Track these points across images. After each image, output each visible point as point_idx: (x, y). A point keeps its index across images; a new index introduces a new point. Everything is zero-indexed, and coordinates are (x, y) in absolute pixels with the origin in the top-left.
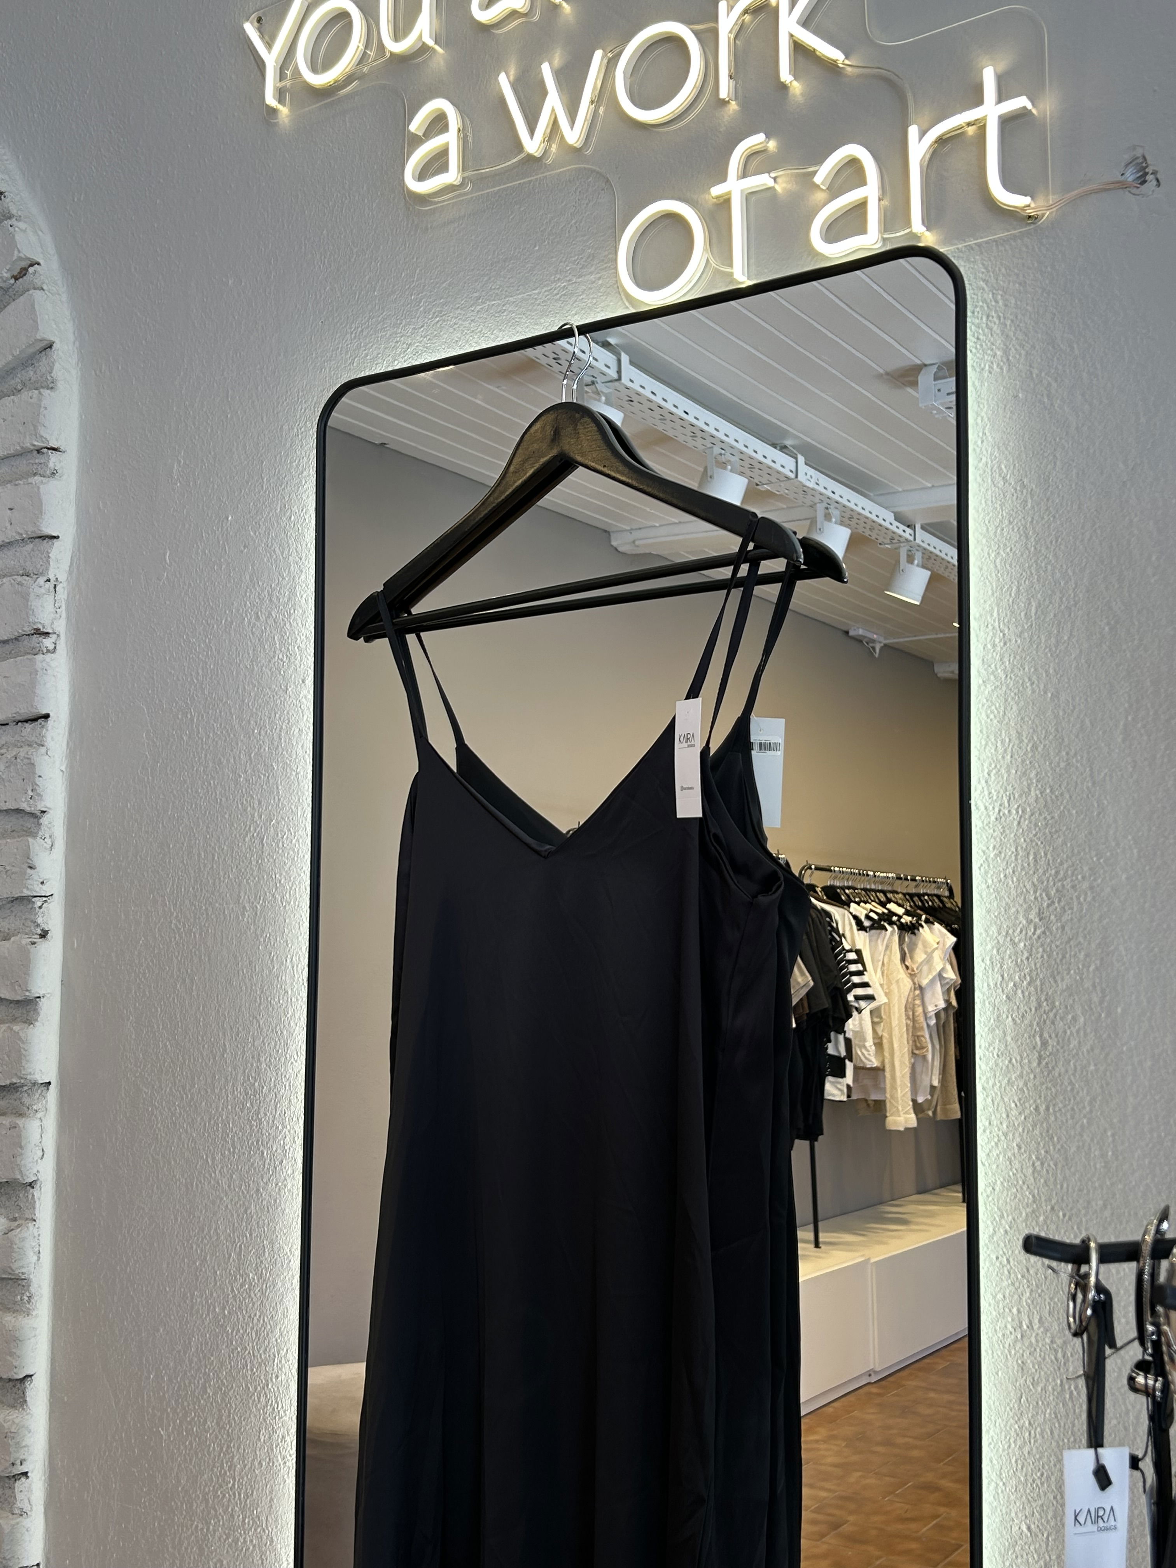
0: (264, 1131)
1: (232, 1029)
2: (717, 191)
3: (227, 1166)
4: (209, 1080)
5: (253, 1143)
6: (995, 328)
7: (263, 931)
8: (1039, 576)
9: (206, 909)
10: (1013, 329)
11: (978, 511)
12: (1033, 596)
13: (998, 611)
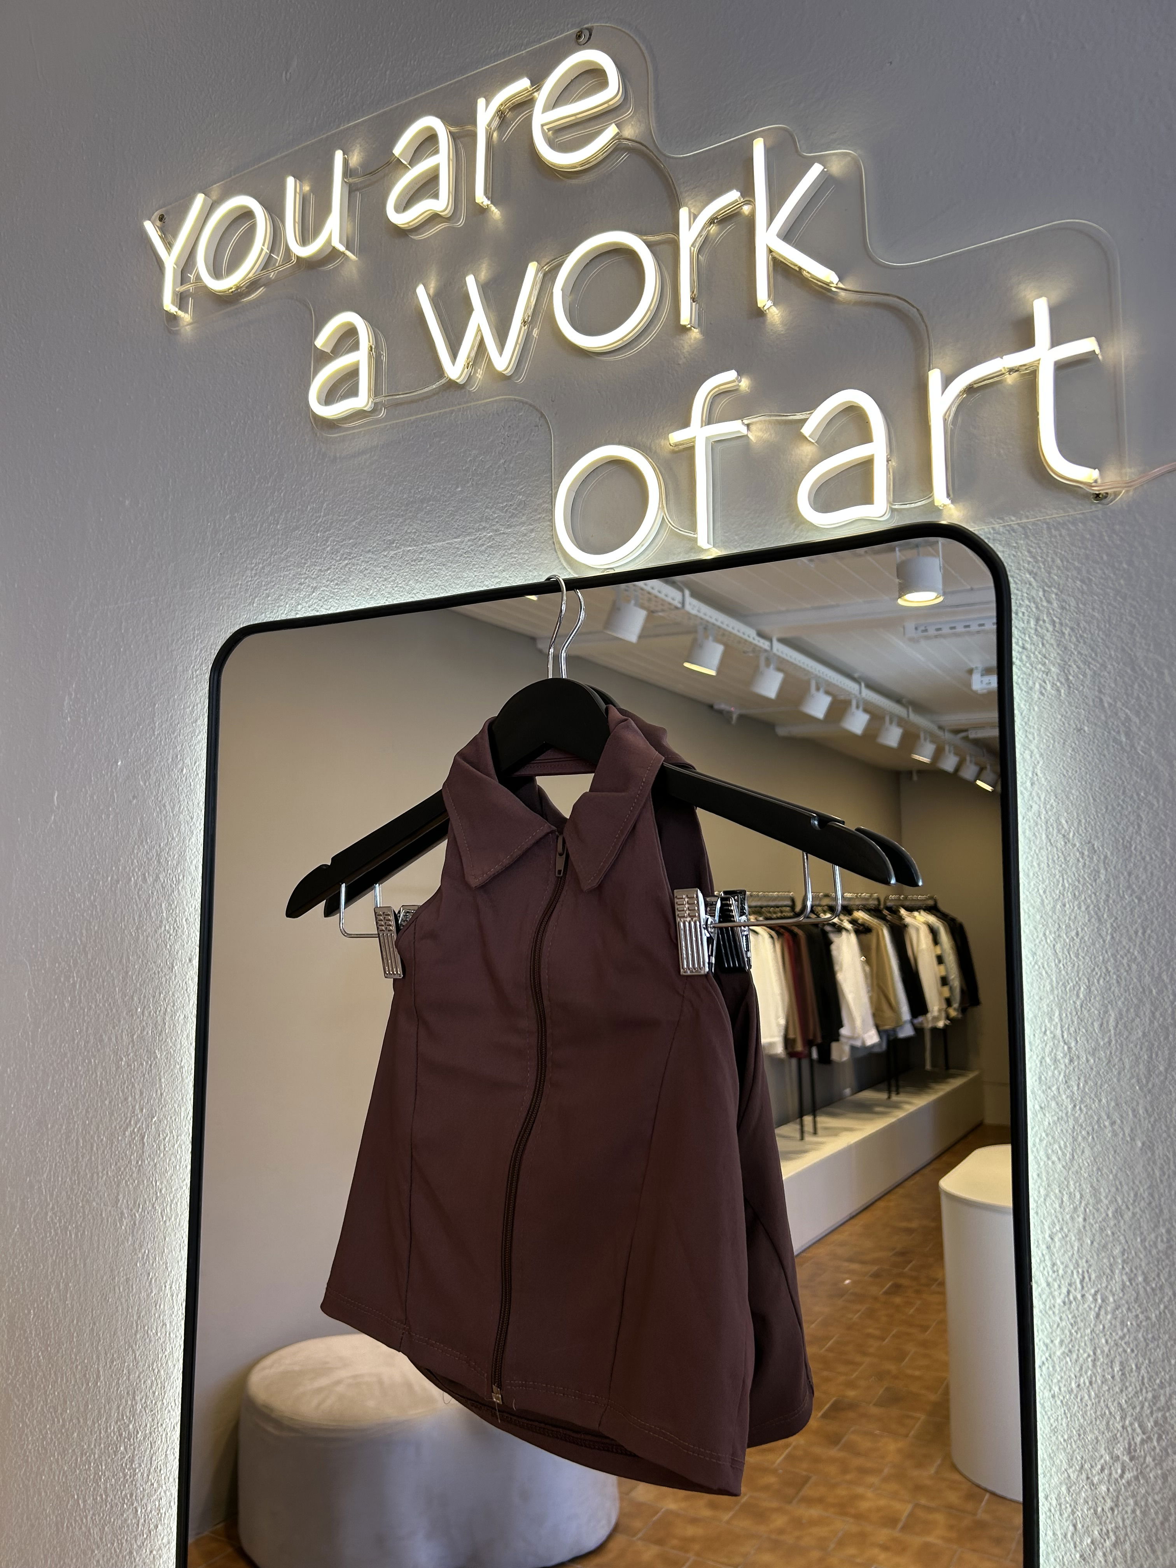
0: (138, 1485)
1: (106, 1354)
2: (677, 437)
3: (99, 1515)
4: (82, 1409)
5: (126, 1496)
6: (1048, 636)
7: (141, 1246)
8: (1118, 976)
9: (83, 1207)
10: (1074, 639)
11: (1028, 876)
12: (1110, 1002)
13: (1060, 1015)
